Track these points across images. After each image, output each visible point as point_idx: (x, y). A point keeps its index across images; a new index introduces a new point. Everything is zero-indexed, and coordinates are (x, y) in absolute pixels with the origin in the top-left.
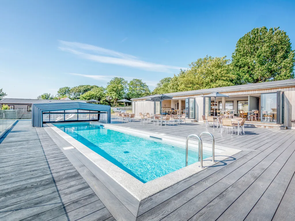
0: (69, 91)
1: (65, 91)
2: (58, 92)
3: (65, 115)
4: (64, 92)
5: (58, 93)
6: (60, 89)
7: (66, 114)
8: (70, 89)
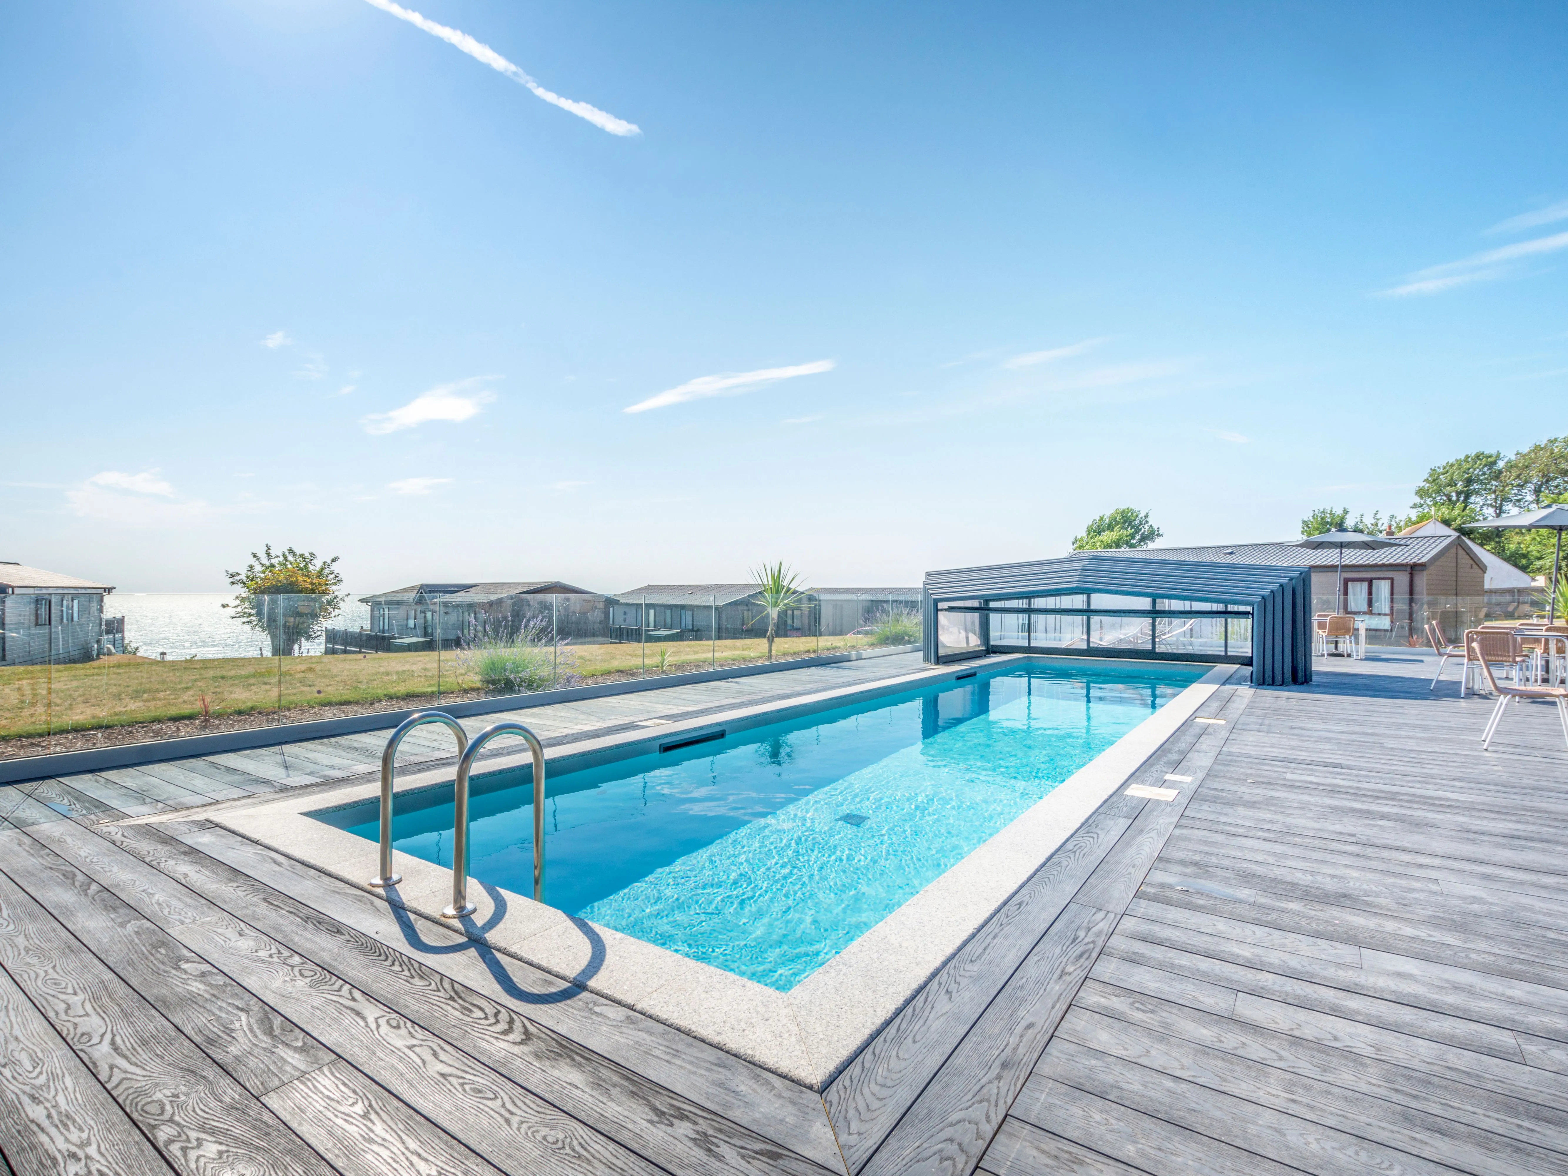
0: (1498, 475)
1: (1469, 482)
2: (1421, 493)
3: (1092, 621)
4: (1460, 485)
5: (1417, 500)
6: (1434, 477)
7: (1095, 619)
8: (1501, 464)
